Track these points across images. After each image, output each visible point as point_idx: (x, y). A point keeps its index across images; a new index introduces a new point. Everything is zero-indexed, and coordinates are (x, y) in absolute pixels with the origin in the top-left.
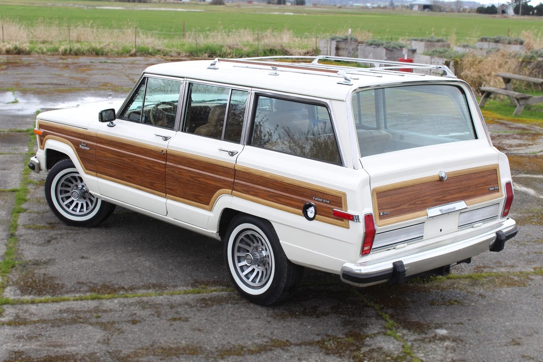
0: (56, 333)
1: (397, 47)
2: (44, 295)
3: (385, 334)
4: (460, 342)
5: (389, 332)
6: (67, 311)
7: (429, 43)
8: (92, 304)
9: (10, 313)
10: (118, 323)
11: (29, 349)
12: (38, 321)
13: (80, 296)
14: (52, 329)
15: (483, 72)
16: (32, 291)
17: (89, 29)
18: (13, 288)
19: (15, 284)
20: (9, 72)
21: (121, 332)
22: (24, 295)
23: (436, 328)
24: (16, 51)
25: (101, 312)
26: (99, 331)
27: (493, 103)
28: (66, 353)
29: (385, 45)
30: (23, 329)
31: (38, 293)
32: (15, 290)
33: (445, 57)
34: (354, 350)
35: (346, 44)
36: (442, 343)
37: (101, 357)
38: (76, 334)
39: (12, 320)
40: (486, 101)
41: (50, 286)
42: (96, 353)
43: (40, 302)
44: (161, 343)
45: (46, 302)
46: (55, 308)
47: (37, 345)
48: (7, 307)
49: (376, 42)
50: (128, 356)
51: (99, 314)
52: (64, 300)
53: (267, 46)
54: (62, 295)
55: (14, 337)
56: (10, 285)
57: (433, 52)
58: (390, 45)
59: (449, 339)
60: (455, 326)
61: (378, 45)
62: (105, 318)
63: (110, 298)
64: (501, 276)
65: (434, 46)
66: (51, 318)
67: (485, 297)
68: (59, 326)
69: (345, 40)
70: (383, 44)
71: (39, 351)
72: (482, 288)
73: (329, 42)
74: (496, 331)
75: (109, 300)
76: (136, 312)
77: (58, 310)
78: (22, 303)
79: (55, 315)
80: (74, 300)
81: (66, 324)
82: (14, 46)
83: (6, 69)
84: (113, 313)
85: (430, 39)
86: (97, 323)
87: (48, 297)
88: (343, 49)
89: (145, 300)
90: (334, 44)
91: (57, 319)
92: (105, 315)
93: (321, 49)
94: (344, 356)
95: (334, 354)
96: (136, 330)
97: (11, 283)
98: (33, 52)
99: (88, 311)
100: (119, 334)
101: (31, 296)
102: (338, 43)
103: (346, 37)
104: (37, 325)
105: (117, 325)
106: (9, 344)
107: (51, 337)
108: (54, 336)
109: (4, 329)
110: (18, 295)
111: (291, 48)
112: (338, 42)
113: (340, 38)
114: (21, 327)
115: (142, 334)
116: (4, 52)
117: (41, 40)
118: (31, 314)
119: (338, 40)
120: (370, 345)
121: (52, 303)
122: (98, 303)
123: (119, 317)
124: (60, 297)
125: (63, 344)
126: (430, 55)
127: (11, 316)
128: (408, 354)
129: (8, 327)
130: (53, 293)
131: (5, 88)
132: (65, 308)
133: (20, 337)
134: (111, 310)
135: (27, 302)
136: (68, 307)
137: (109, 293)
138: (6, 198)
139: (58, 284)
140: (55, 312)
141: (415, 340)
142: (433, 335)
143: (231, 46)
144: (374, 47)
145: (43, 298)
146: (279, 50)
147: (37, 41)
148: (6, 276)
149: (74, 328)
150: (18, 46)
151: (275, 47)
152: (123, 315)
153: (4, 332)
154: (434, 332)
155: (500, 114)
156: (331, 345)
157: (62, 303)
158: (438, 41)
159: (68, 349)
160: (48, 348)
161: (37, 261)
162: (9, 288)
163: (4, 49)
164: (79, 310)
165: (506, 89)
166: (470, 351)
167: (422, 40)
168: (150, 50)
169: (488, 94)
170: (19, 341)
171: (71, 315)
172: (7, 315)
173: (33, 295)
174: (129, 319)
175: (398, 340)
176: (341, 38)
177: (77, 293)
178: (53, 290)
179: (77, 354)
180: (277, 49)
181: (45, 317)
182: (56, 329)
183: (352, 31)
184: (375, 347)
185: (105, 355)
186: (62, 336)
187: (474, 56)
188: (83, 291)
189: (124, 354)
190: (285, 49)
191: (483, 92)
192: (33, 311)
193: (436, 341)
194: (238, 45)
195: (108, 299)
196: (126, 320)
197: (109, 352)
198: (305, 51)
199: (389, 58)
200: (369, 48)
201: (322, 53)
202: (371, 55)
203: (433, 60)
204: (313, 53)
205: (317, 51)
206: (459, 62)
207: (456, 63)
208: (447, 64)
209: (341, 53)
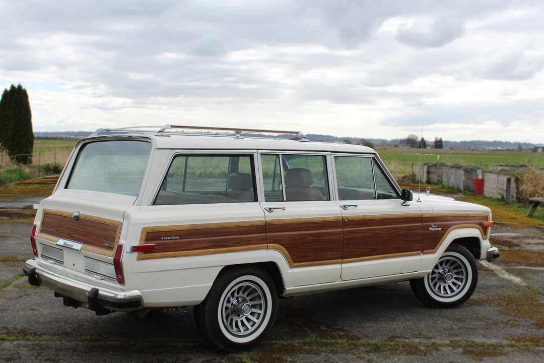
1: (473, 169)
33: (509, 175)
35: (436, 169)
40: (535, 210)
49: (457, 165)
57: (500, 171)
58: (468, 167)
61: (459, 167)
63: (14, 340)
64: (409, 346)
69: (435, 165)
70: (463, 167)
72: (377, 354)
73: (422, 167)
75: (11, 342)
76: (22, 352)
88: (434, 173)
89: (42, 344)
90: (426, 167)
93: (416, 173)
102: (430, 168)
103: (436, 162)
112: (428, 167)
113: (431, 164)
119: (429, 165)
126: (497, 174)
137: (18, 337)
144: (456, 170)
152: (7, 354)
168: (270, 174)
169: (536, 204)
174: (8, 357)
176: (433, 164)
183: (440, 157)
191: (531, 202)
198: (402, 175)
199: (467, 179)
200: (451, 170)
201: (417, 177)
202: (453, 177)
203: (499, 178)
204: (410, 177)
205: (414, 175)
206: (520, 179)
207: (517, 180)
208: (509, 180)
209: (431, 176)
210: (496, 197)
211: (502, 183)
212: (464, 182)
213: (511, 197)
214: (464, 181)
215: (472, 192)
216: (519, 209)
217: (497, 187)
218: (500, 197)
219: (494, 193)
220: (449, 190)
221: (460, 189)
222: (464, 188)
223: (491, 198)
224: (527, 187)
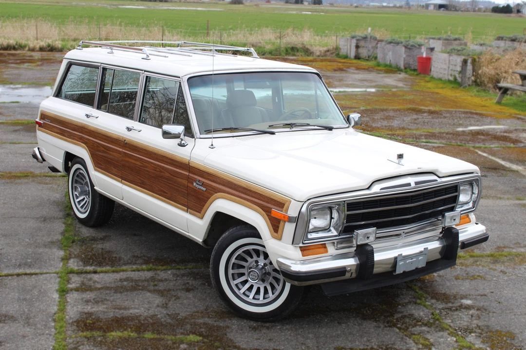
0: (119, 298)
1: (416, 45)
2: (105, 266)
3: (416, 303)
4: (484, 311)
5: (419, 301)
6: (127, 280)
7: (447, 42)
8: (148, 274)
9: (76, 281)
10: (174, 290)
11: (97, 311)
12: (102, 288)
13: (136, 268)
14: (115, 295)
15: (501, 69)
16: (93, 263)
17: (117, 27)
18: (76, 260)
19: (76, 257)
20: (44, 68)
21: (177, 299)
22: (86, 266)
23: (462, 299)
24: (49, 48)
25: (157, 281)
26: (157, 297)
27: (510, 99)
28: (130, 315)
29: (404, 43)
30: (89, 295)
31: (98, 264)
32: (78, 262)
33: (463, 55)
34: (388, 316)
35: (365, 42)
36: (468, 311)
37: (162, 318)
38: (138, 300)
39: (79, 287)
40: (503, 97)
41: (109, 259)
42: (157, 315)
43: (102, 272)
44: (213, 308)
45: (106, 272)
46: (115, 278)
47: (104, 308)
48: (73, 276)
49: (395, 40)
50: (186, 318)
51: (156, 283)
52: (123, 271)
53: (289, 44)
54: (120, 267)
55: (83, 301)
56: (73, 258)
57: (451, 50)
58: (409, 44)
59: (473, 308)
60: (479, 297)
61: (398, 43)
62: (161, 286)
63: (164, 270)
64: (520, 255)
65: (451, 44)
66: (113, 285)
67: (506, 273)
68: (121, 293)
69: (365, 38)
70: (402, 43)
71: (106, 312)
72: (503, 265)
73: (349, 40)
74: (516, 302)
75: (163, 272)
76: (189, 281)
77: (118, 279)
78: (86, 272)
79: (116, 283)
80: (132, 271)
81: (127, 291)
82: (47, 44)
83: (41, 65)
84: (168, 282)
85: (447, 37)
86: (155, 291)
87: (108, 268)
88: (363, 47)
89: (196, 272)
90: (354, 42)
91: (119, 286)
92: (161, 284)
93: (341, 47)
94: (379, 321)
95: (370, 319)
96: (190, 296)
97: (73, 256)
98: (65, 49)
99: (145, 280)
100: (175, 300)
101: (93, 267)
102: (359, 42)
103: (366, 35)
104: (102, 291)
105: (173, 293)
106: (79, 307)
107: (115, 301)
108: (118, 300)
109: (73, 294)
110: (81, 266)
111: (311, 46)
112: (358, 40)
113: (359, 37)
114: (88, 292)
115: (196, 300)
116: (38, 49)
117: (73, 38)
118: (95, 282)
119: (358, 38)
120: (402, 312)
121: (112, 273)
122: (154, 273)
123: (174, 286)
124: (118, 268)
125: (127, 307)
126: (448, 53)
127: (77, 284)
128: (438, 320)
129: (76, 292)
130: (112, 264)
131: (43, 83)
132: (124, 277)
133: (87, 302)
134: (166, 280)
135: (90, 273)
136: (127, 276)
137: (162, 266)
138: (58, 182)
139: (116, 257)
140: (116, 281)
141: (443, 309)
142: (459, 304)
143: (254, 44)
144: (393, 46)
145: (104, 269)
146: (301, 48)
147: (69, 39)
148: (68, 250)
149: (135, 294)
150: (51, 43)
151: (296, 45)
152: (177, 284)
153: (73, 296)
154: (460, 302)
155: (517, 109)
156: (367, 312)
157: (122, 273)
158: (456, 40)
159: (131, 311)
160: (114, 310)
161: (94, 237)
162: (72, 260)
163: (38, 46)
164: (137, 279)
165: (522, 85)
166: (493, 319)
167: (439, 39)
169: (505, 91)
170: (87, 304)
171: (131, 284)
172: (73, 282)
173: (95, 266)
174: (183, 287)
175: (427, 308)
176: (361, 37)
177: (134, 265)
178: (112, 262)
179: (140, 315)
180: (298, 47)
181: (108, 285)
182: (119, 295)
183: (371, 30)
184: (406, 314)
185: (165, 317)
186: (125, 300)
187: (492, 54)
188: (139, 263)
189: (181, 316)
190: (306, 46)
191: (500, 88)
192: (96, 279)
193: (462, 310)
194: (260, 43)
195: (162, 270)
196: (180, 288)
197: (168, 314)
198: (325, 49)
199: (408, 56)
200: (388, 46)
201: (342, 50)
202: (391, 53)
203: (451, 58)
204: (334, 51)
205: (337, 49)
206: (477, 60)
207: (474, 61)
208: (465, 62)
209: (360, 50)
210: (447, 78)
211: (455, 63)
212: (404, 60)
213: (467, 79)
214: (404, 58)
215: (415, 70)
216: (479, 93)
217: (449, 68)
218: (452, 79)
219: (444, 74)
220: (387, 68)
221: (400, 67)
222: (404, 66)
223: (440, 79)
224: (487, 70)
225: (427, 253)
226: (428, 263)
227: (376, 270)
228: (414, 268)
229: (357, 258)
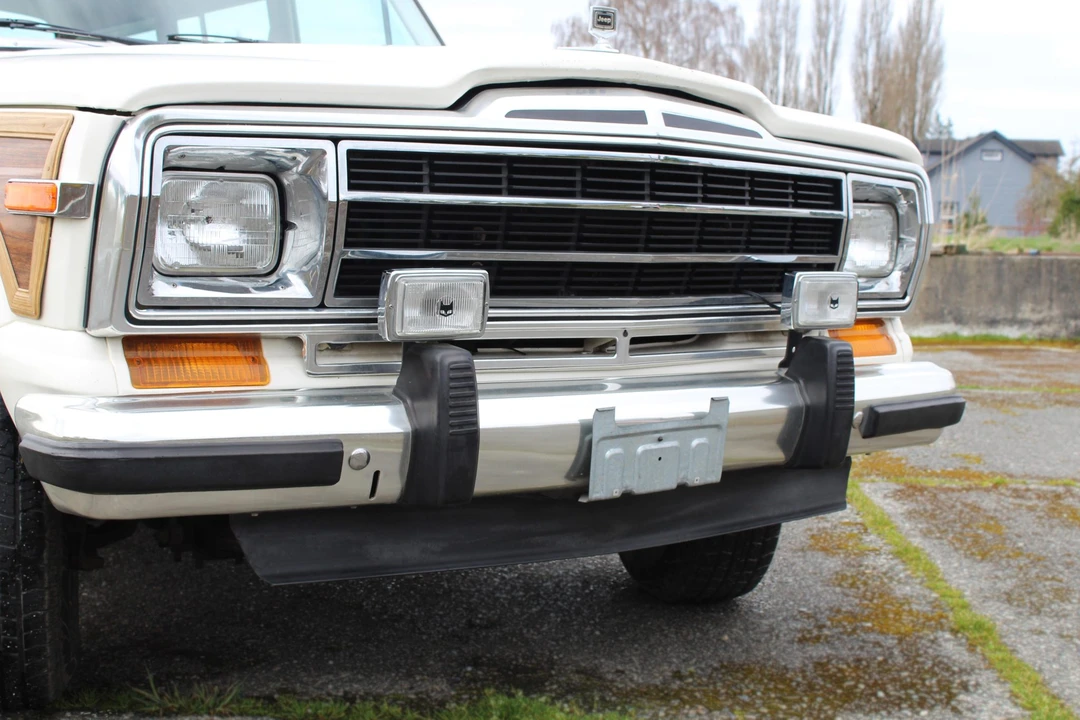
225: (724, 421)
226: (727, 474)
227: (489, 479)
228: (670, 484)
229: (401, 408)
